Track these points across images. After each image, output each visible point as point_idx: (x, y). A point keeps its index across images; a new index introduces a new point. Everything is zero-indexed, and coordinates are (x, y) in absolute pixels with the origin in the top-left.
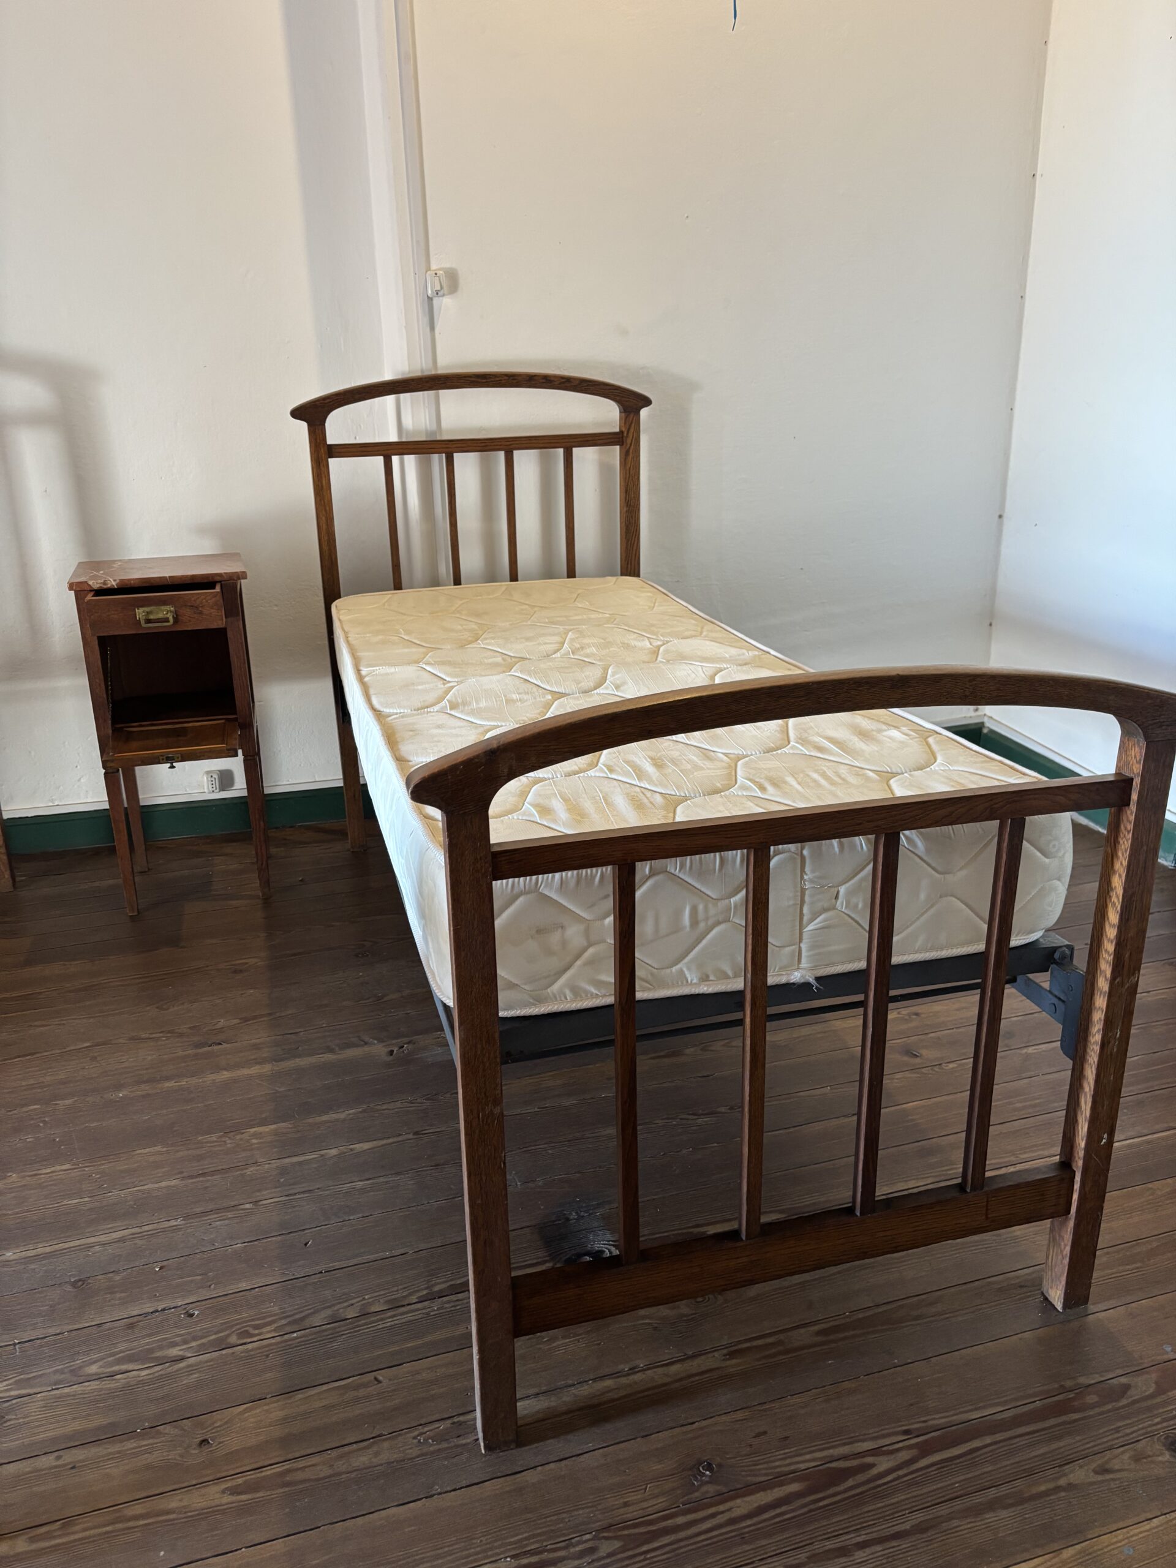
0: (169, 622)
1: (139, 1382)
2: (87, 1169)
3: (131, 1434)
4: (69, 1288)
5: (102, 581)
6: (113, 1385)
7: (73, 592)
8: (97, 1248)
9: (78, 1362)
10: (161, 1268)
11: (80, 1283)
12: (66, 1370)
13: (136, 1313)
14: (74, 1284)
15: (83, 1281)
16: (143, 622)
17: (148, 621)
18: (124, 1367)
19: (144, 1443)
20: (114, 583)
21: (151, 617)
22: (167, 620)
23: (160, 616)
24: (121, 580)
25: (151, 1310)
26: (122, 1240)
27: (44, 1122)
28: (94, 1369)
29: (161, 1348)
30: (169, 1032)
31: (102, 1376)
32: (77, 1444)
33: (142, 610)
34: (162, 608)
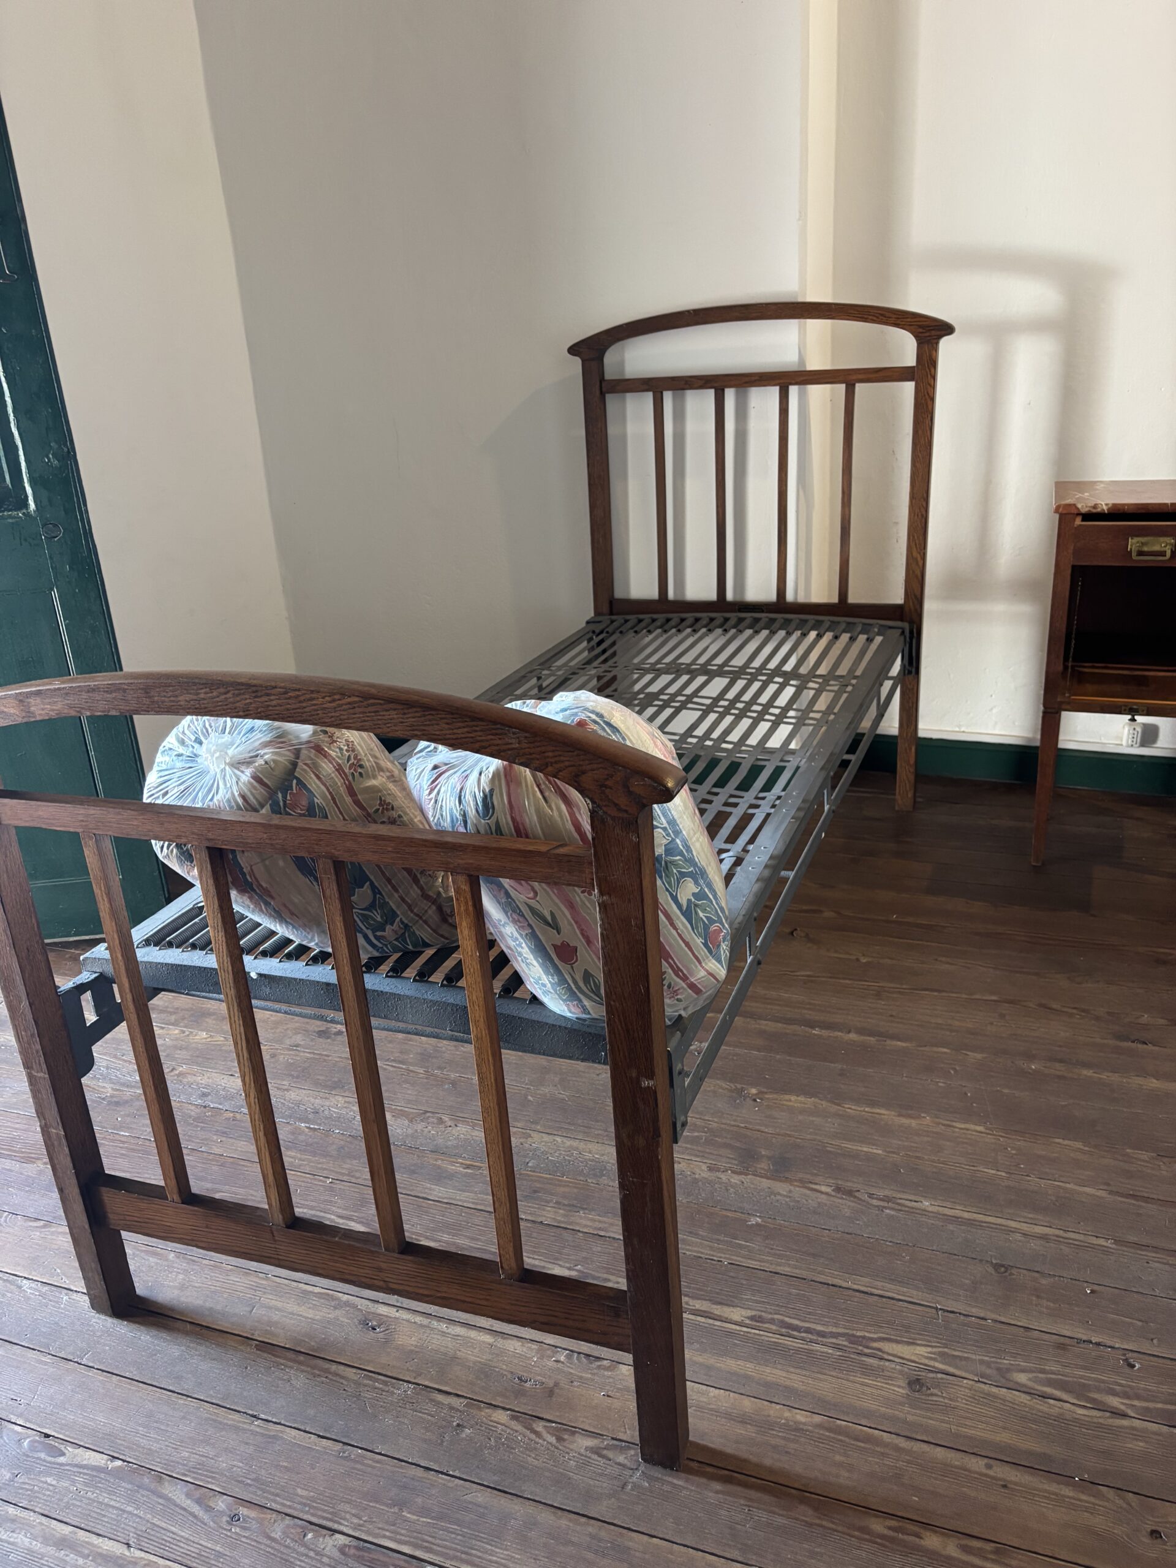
0: (1165, 556)
1: (1076, 1420)
2: (1001, 1139)
3: (1066, 1478)
4: (991, 1270)
5: (1093, 506)
6: (1045, 1408)
7: (1057, 516)
8: (1018, 1236)
9: (1005, 1361)
10: (1092, 1292)
11: (1003, 1269)
12: (993, 1365)
13: (1068, 1334)
14: (997, 1267)
15: (1007, 1268)
16: (1134, 554)
17: (1141, 553)
18: (1058, 1393)
19: (1084, 1497)
20: (1105, 508)
21: (1145, 549)
22: (1163, 554)
23: (1156, 548)
24: (1114, 505)
25: (1085, 1338)
26: (1044, 1237)
27: (954, 1069)
28: (1022, 1378)
29: (1098, 1390)
30: (1083, 1011)
31: (1032, 1391)
32: (1008, 1460)
33: (1136, 540)
34: (1162, 539)
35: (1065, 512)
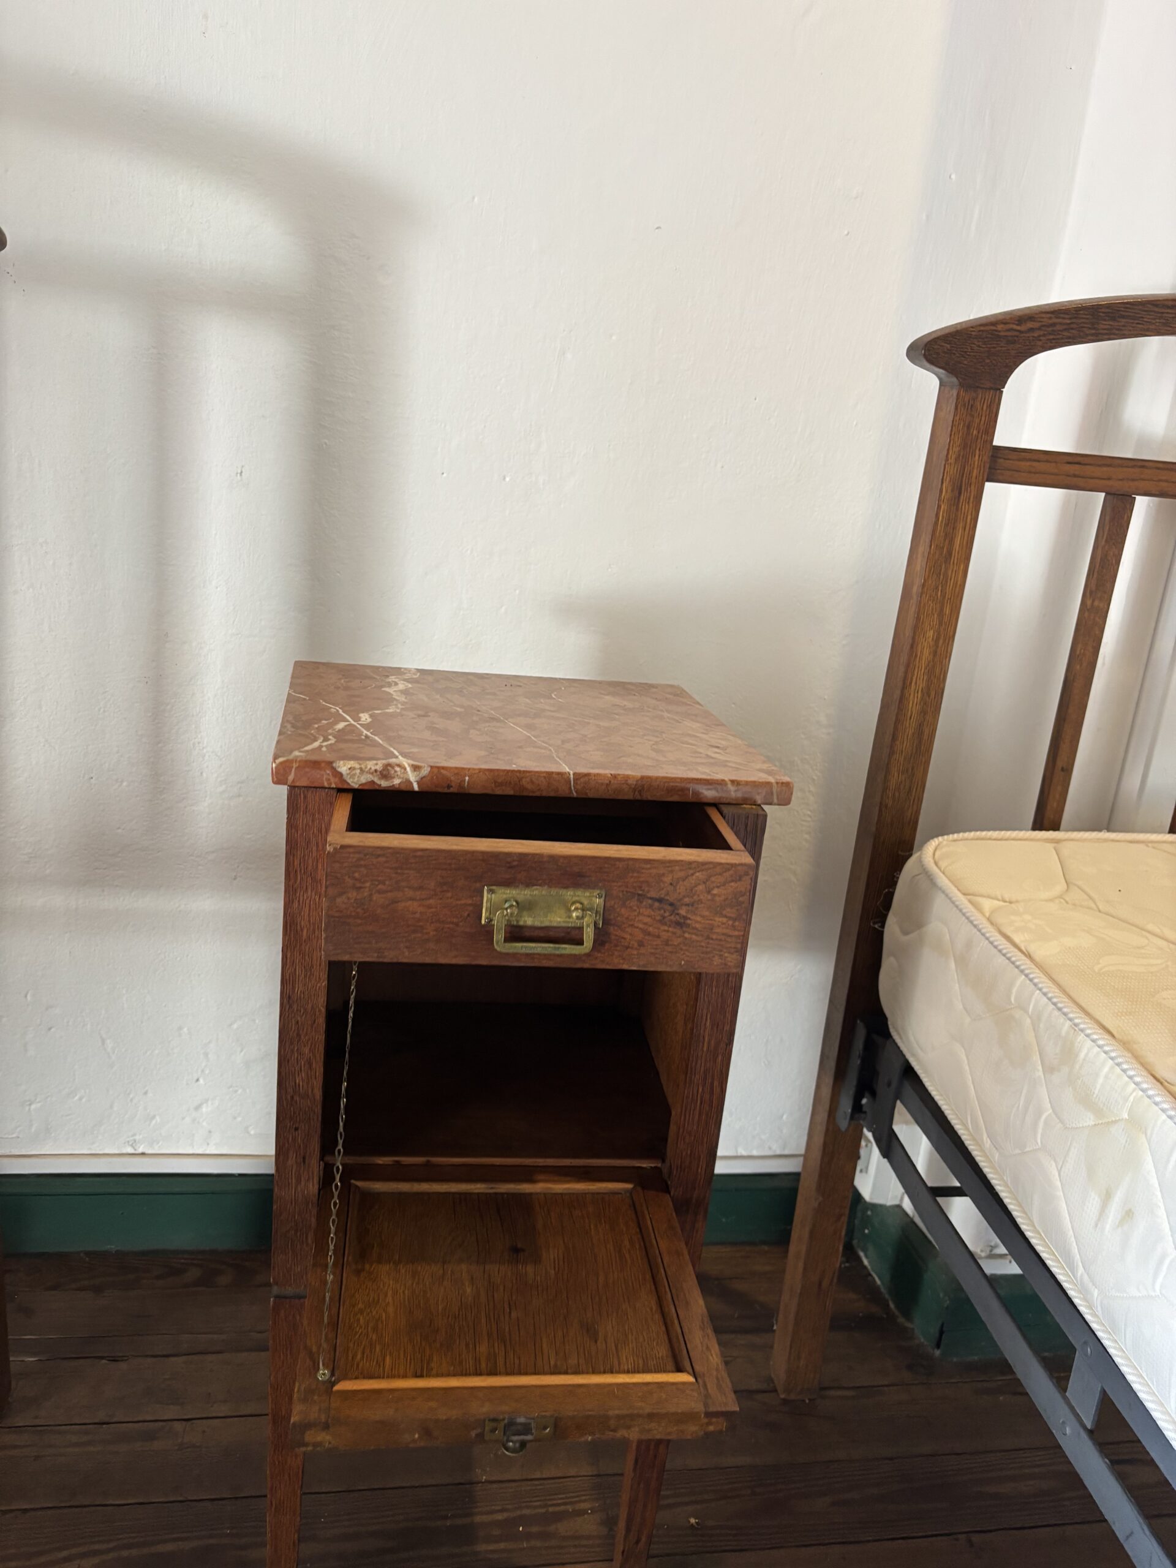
0: (580, 942)
5: (379, 767)
7: (284, 790)
16: (499, 937)
17: (516, 934)
20: (412, 777)
21: (528, 920)
22: (573, 936)
23: (556, 919)
24: (436, 770)
33: (503, 893)
34: (569, 894)
35: (304, 782)
